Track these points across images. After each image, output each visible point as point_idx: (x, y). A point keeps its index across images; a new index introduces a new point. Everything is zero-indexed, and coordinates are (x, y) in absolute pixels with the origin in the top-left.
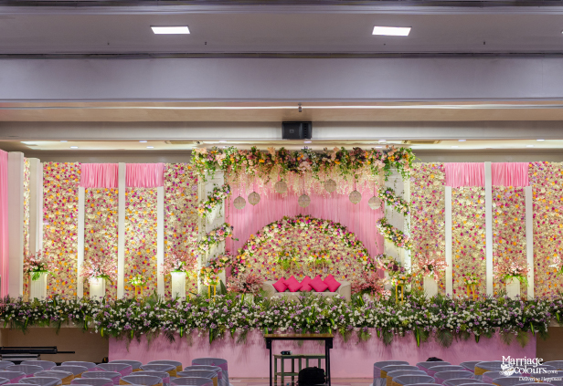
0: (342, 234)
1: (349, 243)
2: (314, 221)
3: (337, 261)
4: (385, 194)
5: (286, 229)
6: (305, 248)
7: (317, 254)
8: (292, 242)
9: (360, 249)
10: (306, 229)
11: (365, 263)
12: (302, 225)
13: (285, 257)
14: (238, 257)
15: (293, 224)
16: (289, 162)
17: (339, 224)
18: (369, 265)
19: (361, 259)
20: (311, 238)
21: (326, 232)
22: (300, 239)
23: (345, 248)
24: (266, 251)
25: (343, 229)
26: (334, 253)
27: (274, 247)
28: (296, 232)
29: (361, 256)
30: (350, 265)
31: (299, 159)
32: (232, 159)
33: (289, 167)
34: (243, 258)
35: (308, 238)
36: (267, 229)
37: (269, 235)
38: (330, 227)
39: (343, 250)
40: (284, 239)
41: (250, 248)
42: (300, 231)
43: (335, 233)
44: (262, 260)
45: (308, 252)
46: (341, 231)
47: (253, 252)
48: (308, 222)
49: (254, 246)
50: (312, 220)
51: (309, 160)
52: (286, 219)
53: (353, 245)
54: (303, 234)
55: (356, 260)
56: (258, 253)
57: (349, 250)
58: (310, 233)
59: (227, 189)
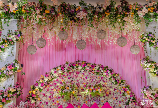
0: (110, 74)
1: (116, 81)
2: (88, 65)
3: (107, 95)
4: (148, 36)
5: (68, 71)
6: (82, 85)
7: (92, 88)
8: (72, 81)
9: (124, 86)
10: (83, 71)
11: (128, 96)
12: (80, 67)
13: (65, 91)
14: (30, 92)
15: (73, 67)
16: (69, 13)
17: (107, 67)
18: (132, 98)
19: (126, 94)
20: (86, 78)
21: (98, 73)
22: (78, 78)
23: (113, 85)
24: (53, 87)
25: (111, 71)
26: (104, 89)
27: (58, 84)
28: (75, 73)
29: (125, 91)
30: (117, 98)
31: (77, 10)
32: (23, 11)
33: (69, 17)
34: (34, 92)
35: (84, 77)
36: (53, 71)
37: (54, 75)
38: (101, 69)
39: (111, 87)
40: (66, 79)
41: (40, 85)
42: (78, 73)
43: (105, 74)
44: (48, 94)
45: (84, 88)
46: (109, 72)
47: (42, 88)
48: (84, 66)
49: (42, 83)
50: (87, 64)
51: (86, 10)
52: (67, 63)
53: (118, 82)
54: (80, 75)
55: (121, 95)
56: (46, 89)
57: (116, 86)
58: (86, 74)
59: (18, 33)
